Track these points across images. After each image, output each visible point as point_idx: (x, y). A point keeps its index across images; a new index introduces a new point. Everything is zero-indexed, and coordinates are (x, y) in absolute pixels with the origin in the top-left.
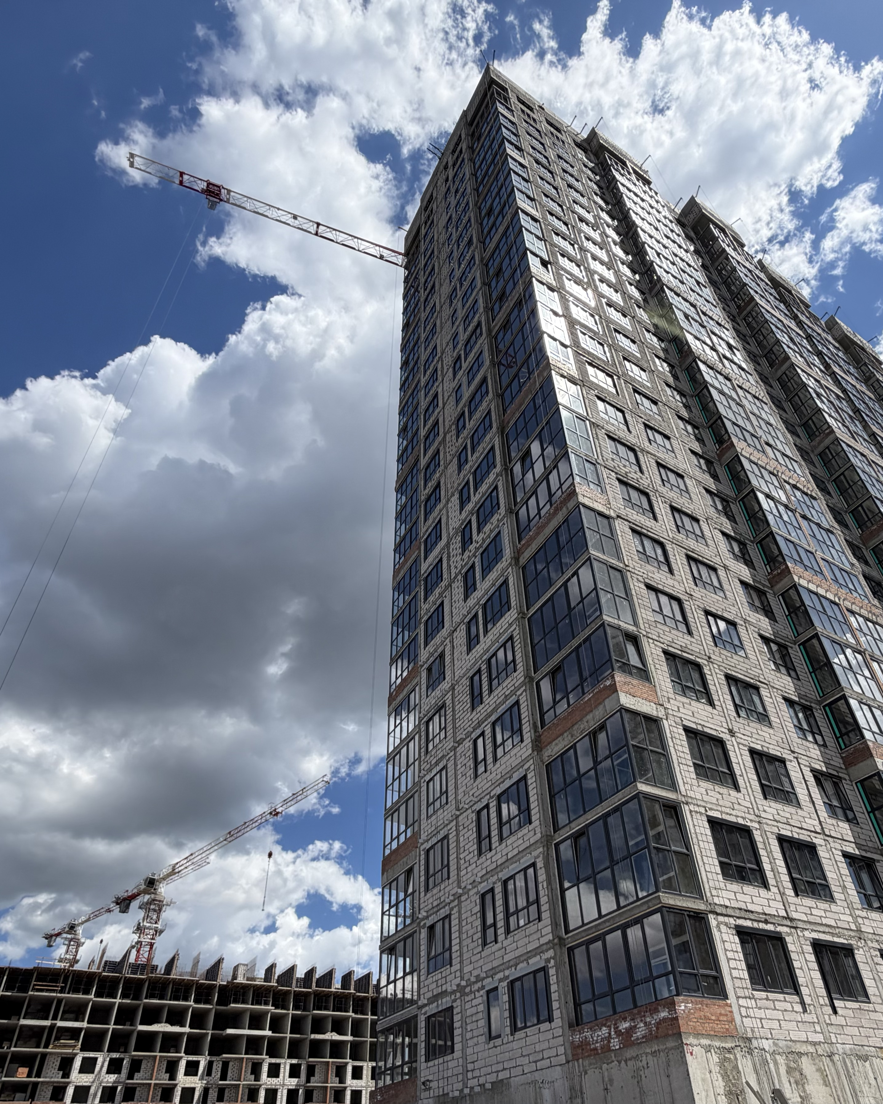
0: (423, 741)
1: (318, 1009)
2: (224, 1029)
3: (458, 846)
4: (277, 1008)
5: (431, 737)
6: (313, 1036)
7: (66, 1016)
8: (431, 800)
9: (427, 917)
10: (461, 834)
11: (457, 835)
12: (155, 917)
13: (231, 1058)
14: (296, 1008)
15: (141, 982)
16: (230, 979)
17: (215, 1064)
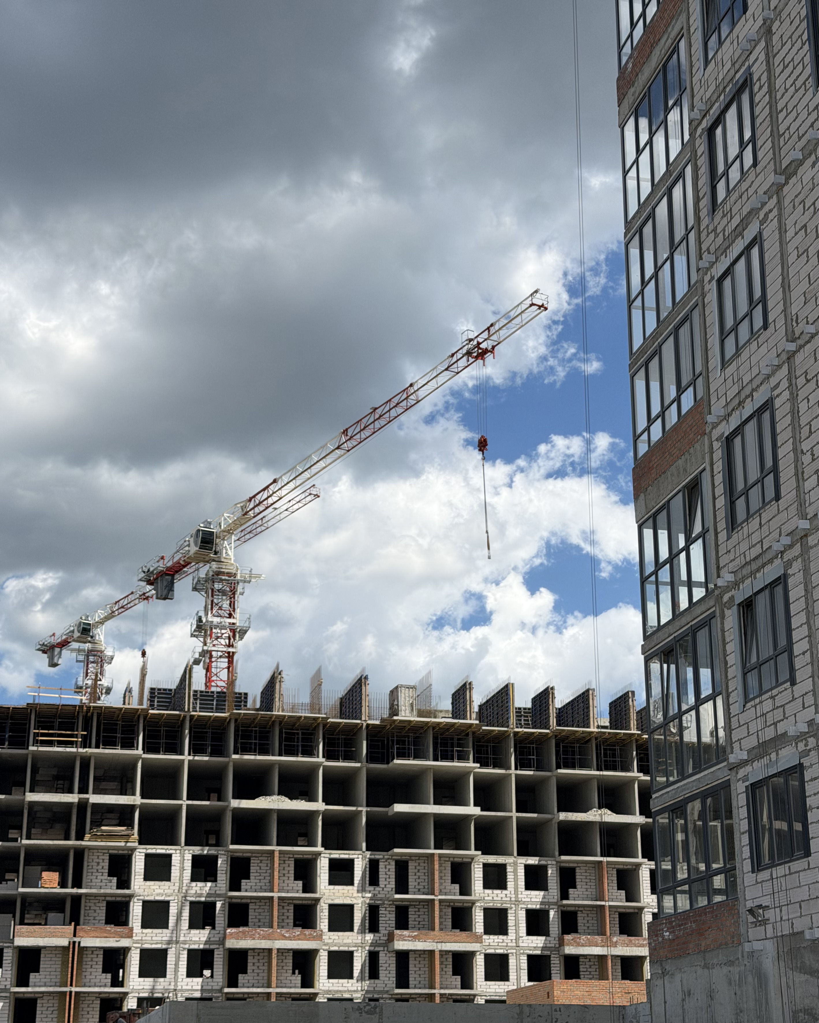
0: (704, 180)
1: (566, 767)
2: (389, 804)
3: (795, 425)
4: (484, 764)
5: (721, 168)
6: (563, 816)
7: (104, 785)
8: (729, 322)
9: (736, 584)
10: (802, 394)
11: (793, 398)
12: (226, 604)
13: (411, 855)
14: (521, 764)
15: (222, 724)
16: (386, 715)
17: (381, 865)
